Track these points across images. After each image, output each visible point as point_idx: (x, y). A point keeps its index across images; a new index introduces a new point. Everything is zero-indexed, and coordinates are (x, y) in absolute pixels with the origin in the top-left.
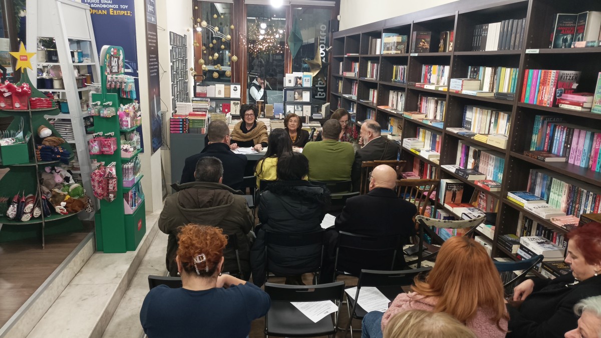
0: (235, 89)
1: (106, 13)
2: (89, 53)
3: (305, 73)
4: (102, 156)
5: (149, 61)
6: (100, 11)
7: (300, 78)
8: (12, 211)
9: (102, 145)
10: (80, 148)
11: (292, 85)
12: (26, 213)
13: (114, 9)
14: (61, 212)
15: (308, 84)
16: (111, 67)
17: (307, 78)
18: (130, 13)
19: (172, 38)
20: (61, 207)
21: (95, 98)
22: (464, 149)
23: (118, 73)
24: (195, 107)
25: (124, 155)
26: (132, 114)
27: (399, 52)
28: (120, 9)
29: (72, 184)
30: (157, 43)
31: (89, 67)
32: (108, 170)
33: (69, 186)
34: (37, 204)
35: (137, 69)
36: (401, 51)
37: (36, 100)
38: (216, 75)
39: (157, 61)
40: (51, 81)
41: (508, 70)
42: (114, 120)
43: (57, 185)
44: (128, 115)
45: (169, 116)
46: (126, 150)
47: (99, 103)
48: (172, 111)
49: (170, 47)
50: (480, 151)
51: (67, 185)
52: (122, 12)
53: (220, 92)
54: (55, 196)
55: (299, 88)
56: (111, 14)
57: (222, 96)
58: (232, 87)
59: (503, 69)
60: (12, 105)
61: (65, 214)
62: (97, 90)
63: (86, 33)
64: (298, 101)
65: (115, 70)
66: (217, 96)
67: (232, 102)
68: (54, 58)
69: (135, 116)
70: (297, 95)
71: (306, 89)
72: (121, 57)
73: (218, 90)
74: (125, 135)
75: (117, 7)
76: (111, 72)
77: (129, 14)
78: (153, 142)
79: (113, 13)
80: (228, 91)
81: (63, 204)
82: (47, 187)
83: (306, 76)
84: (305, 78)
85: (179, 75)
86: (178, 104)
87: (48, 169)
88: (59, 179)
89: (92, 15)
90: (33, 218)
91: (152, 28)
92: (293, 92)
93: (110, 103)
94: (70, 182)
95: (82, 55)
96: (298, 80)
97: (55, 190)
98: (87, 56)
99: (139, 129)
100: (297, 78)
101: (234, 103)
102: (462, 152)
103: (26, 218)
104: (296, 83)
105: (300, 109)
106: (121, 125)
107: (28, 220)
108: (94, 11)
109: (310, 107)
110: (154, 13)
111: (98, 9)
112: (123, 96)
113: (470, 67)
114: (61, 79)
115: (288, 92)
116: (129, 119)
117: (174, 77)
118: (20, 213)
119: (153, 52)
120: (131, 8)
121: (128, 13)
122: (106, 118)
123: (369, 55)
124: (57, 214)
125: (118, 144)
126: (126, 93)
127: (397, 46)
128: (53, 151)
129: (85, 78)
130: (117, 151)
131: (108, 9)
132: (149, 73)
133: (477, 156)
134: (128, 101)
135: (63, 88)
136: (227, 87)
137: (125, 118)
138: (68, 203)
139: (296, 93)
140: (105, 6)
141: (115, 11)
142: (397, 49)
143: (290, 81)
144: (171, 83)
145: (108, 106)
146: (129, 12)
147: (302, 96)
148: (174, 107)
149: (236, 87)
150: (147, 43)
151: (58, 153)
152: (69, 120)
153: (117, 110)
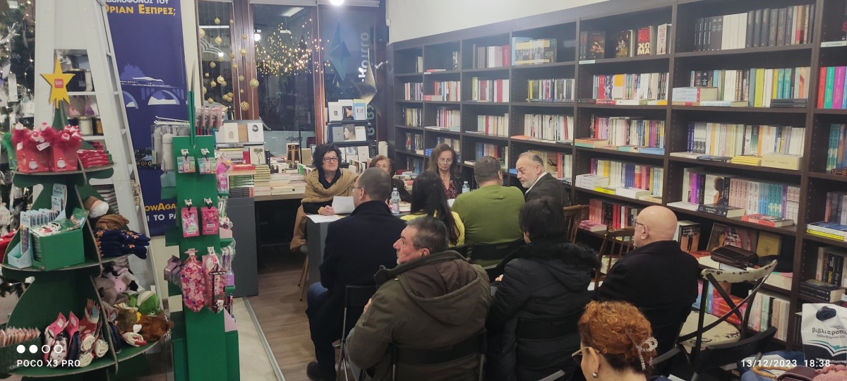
0: (255, 128)
1: (132, 12)
3: (356, 101)
6: (122, 8)
7: (350, 108)
12: (83, 352)
13: (147, 5)
14: (136, 343)
15: (361, 115)
17: (360, 108)
18: (173, 11)
20: (133, 336)
22: (694, 180)
25: (224, 234)
27: (548, 61)
28: (155, 5)
29: (142, 292)
33: (136, 296)
36: (550, 60)
37: (84, 153)
41: (770, 71)
43: (121, 297)
46: (226, 226)
50: (728, 180)
51: (133, 295)
52: (160, 10)
53: (231, 135)
54: (123, 315)
55: (348, 121)
56: (141, 12)
57: (235, 140)
58: (251, 125)
59: (760, 72)
60: (52, 164)
61: (142, 345)
64: (349, 140)
66: (228, 140)
67: (252, 148)
70: (347, 133)
71: (360, 123)
73: (229, 132)
75: (149, 1)
77: (170, 13)
79: (145, 11)
80: (243, 132)
81: (137, 328)
82: (110, 302)
83: (357, 105)
84: (356, 108)
89: (109, 14)
90: (96, 360)
92: (341, 128)
94: (139, 290)
96: (347, 110)
97: (121, 305)
100: (344, 108)
101: (255, 150)
102: (691, 184)
103: (84, 361)
104: (345, 114)
105: (354, 152)
107: (89, 363)
108: (112, 9)
109: (367, 148)
111: (119, 5)
113: (693, 73)
114: (92, 120)
115: (334, 129)
118: (73, 353)
120: (174, 4)
121: (168, 11)
123: (474, 69)
124: (130, 346)
127: (544, 53)
128: (122, 239)
131: (135, 6)
133: (722, 186)
136: (242, 126)
138: (144, 325)
139: (346, 129)
141: (148, 8)
142: (545, 57)
143: (336, 113)
146: (170, 9)
147: (354, 134)
149: (256, 126)
151: (132, 241)
152: (111, 187)
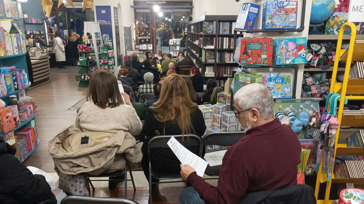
2: (99, 36)
4: (104, 64)
5: (116, 38)
8: (83, 77)
9: (104, 61)
10: (98, 63)
11: (172, 44)
13: (106, 23)
15: (178, 43)
16: (106, 40)
18: (111, 24)
19: (125, 29)
21: (102, 48)
23: (107, 42)
24: (133, 52)
25: (110, 64)
26: (111, 53)
28: (108, 23)
30: (119, 32)
31: (99, 40)
32: (105, 67)
34: (89, 76)
35: (113, 40)
37: (88, 49)
38: (143, 41)
39: (119, 37)
40: (90, 44)
42: (107, 54)
44: (110, 53)
45: (124, 55)
46: (110, 63)
47: (103, 50)
48: (125, 54)
49: (124, 32)
55: (175, 45)
57: (145, 49)
58: (149, 45)
60: (82, 50)
62: (102, 46)
63: (99, 31)
64: (175, 50)
65: (107, 41)
66: (144, 49)
68: (91, 38)
69: (112, 53)
70: (174, 48)
71: (178, 45)
72: (108, 37)
73: (144, 47)
74: (109, 58)
75: (107, 22)
76: (106, 42)
78: (118, 63)
80: (147, 47)
82: (91, 71)
85: (128, 41)
86: (127, 51)
87: (90, 67)
88: (93, 70)
89: (100, 25)
91: (117, 27)
93: (106, 50)
95: (97, 37)
96: (174, 42)
98: (99, 37)
99: (114, 57)
103: (86, 79)
105: (176, 53)
106: (109, 55)
110: (118, 23)
111: (101, 23)
112: (109, 48)
114: (93, 44)
116: (111, 54)
117: (125, 42)
118: (85, 78)
119: (117, 35)
120: (111, 22)
122: (105, 54)
125: (108, 61)
126: (110, 47)
128: (92, 62)
129: (98, 44)
130: (108, 63)
131: (104, 23)
132: (116, 41)
134: (110, 49)
135: (93, 46)
136: (147, 45)
137: (110, 54)
139: (174, 47)
140: (103, 22)
143: (171, 42)
144: (124, 44)
145: (105, 50)
147: (176, 48)
148: (126, 53)
150: (116, 32)
151: (93, 63)
152: (95, 55)
153: (107, 52)
